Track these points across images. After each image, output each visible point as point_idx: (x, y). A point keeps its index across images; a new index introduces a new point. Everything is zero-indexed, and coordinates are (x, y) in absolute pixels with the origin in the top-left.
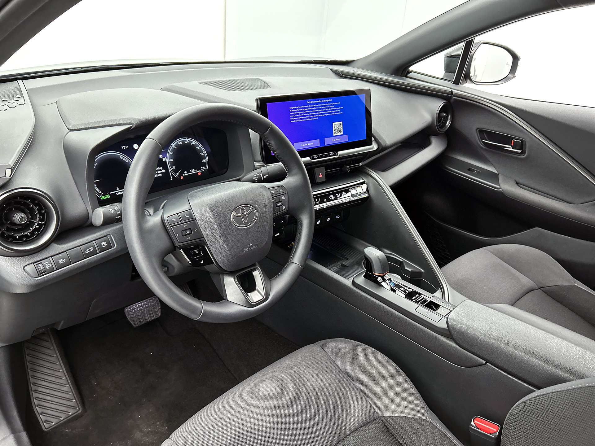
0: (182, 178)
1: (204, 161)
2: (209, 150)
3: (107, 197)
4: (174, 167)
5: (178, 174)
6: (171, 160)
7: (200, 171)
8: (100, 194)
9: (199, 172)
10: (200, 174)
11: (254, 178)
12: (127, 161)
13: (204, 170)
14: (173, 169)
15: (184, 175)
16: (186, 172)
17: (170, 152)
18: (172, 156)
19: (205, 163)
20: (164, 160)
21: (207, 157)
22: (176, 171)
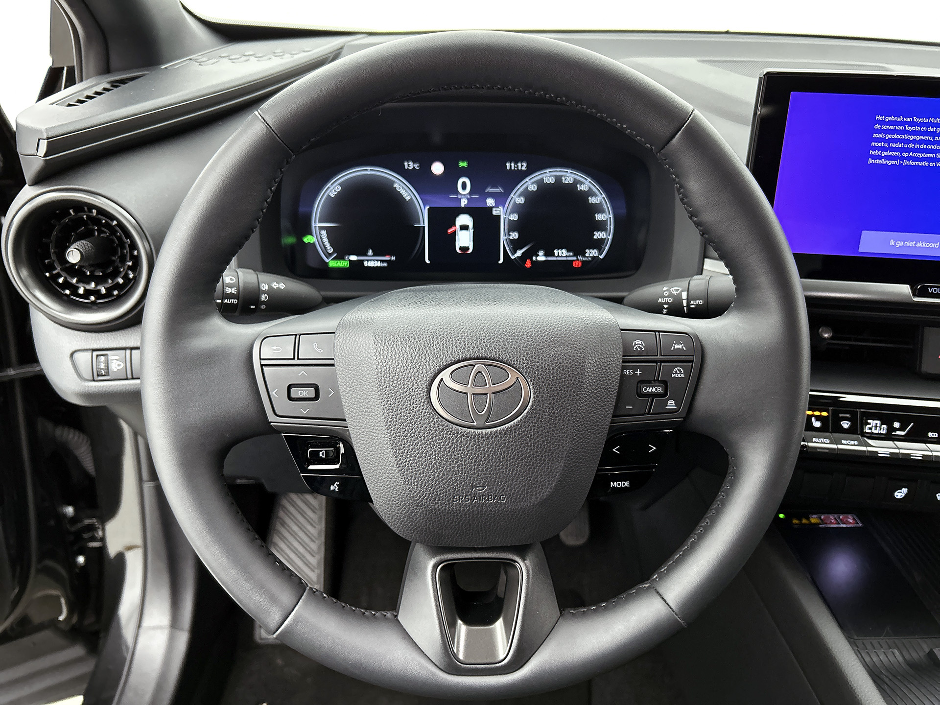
0: (528, 264)
1: (598, 235)
2: (623, 211)
3: (343, 264)
4: (515, 235)
5: (519, 253)
6: (514, 217)
7: (580, 258)
8: (330, 255)
9: (578, 259)
10: (577, 265)
11: (660, 300)
12: (408, 198)
13: (593, 258)
14: (511, 238)
15: (534, 258)
16: (541, 253)
17: (517, 198)
18: (517, 209)
19: (601, 241)
20: (494, 213)
21: (611, 227)
22: (515, 245)
